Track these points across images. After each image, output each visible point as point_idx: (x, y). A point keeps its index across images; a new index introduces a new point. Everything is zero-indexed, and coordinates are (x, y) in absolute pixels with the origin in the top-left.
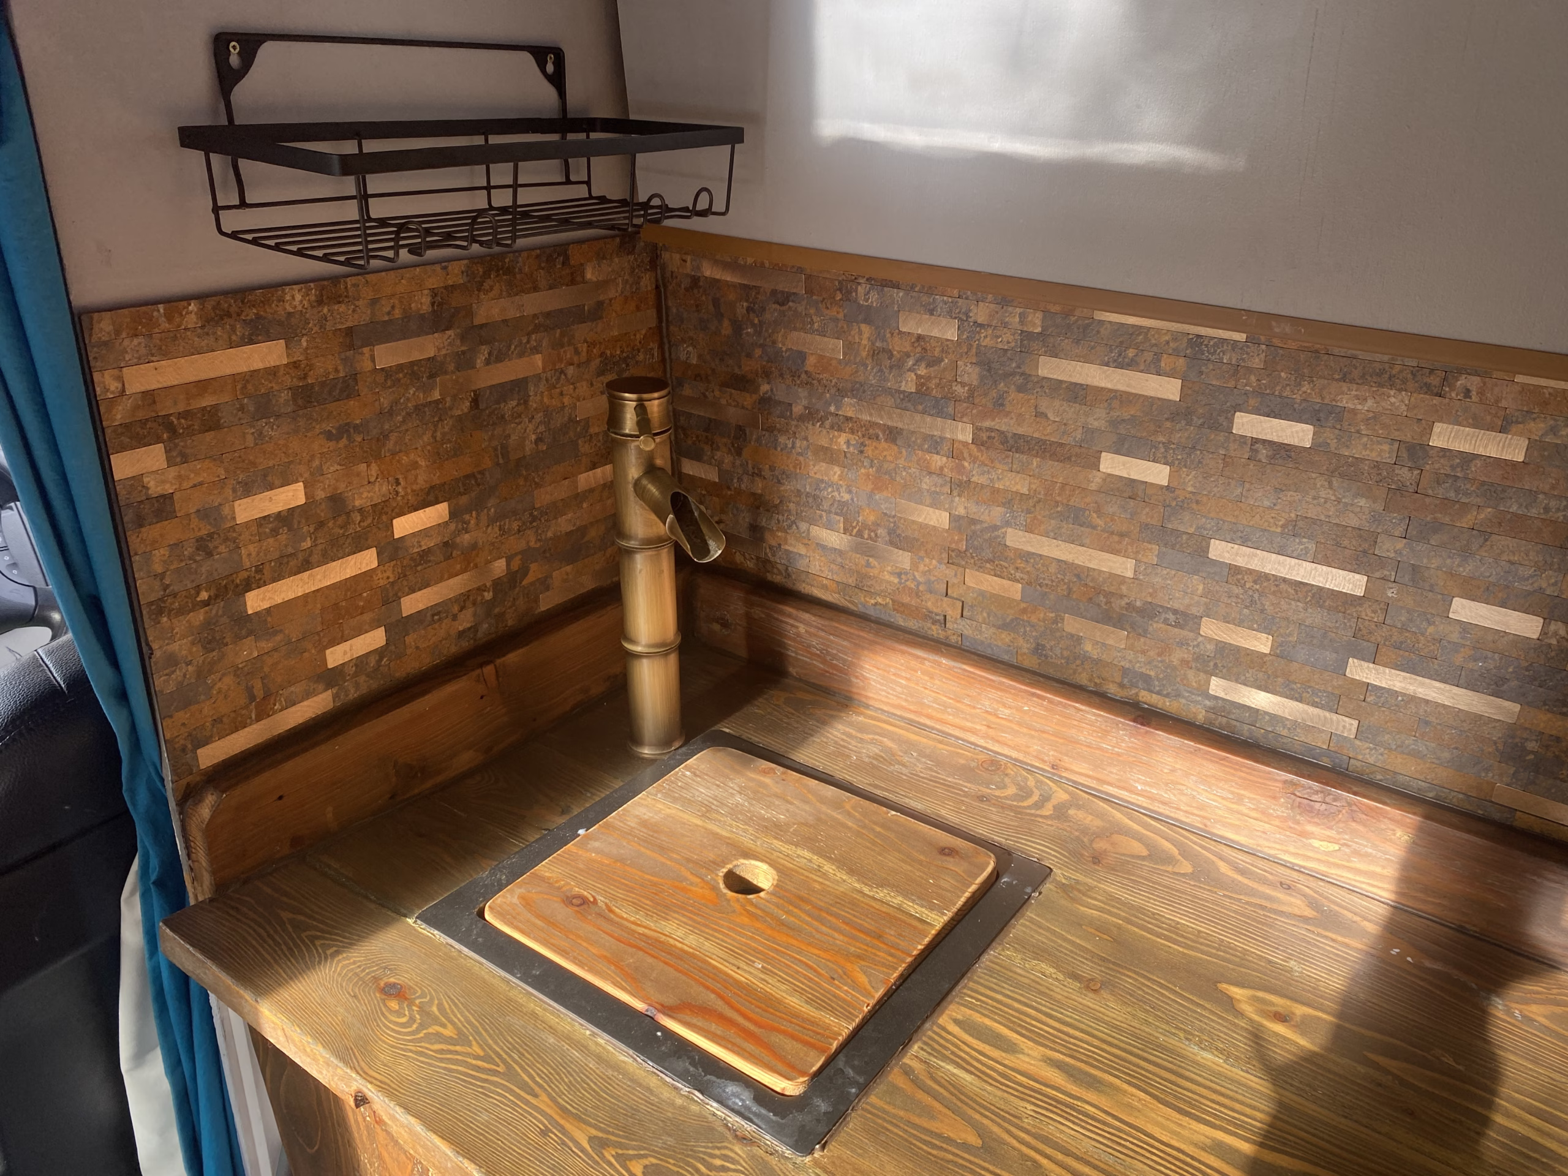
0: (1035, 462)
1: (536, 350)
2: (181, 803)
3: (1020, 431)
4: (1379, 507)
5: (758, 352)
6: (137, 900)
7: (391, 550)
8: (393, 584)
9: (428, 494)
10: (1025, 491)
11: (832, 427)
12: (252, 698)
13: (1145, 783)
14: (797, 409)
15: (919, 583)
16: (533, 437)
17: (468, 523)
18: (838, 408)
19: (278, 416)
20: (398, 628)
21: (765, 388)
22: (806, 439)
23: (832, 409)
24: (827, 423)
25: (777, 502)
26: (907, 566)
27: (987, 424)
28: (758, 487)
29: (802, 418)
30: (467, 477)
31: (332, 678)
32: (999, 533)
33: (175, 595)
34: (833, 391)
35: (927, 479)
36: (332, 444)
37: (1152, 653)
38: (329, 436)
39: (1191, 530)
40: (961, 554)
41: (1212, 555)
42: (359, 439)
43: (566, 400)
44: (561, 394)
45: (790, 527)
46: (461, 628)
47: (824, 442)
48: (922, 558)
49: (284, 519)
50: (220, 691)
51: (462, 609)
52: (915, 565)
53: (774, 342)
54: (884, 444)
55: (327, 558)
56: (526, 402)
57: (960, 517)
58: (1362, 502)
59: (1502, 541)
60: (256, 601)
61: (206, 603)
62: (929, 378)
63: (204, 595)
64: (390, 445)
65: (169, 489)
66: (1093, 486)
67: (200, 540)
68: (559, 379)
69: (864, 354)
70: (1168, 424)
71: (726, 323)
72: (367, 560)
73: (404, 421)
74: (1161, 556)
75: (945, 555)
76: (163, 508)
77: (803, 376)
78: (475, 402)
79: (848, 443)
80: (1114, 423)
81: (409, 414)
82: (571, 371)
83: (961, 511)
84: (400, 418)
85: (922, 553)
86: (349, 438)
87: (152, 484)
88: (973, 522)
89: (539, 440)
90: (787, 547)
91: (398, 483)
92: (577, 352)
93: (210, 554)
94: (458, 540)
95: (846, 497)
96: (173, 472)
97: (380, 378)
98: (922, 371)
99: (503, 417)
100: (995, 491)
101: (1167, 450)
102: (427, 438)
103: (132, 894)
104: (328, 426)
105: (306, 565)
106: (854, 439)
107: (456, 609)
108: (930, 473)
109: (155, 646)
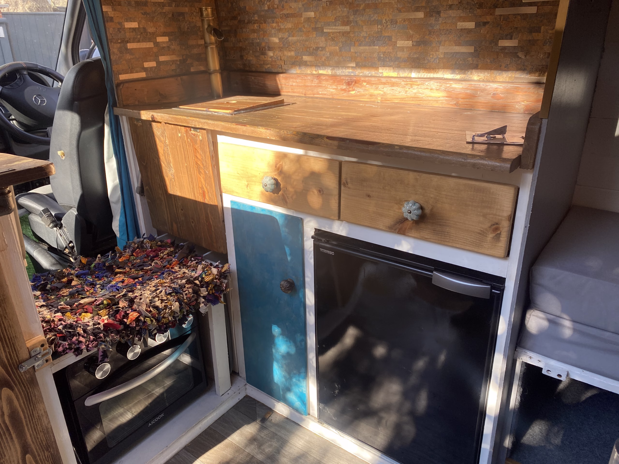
0: (291, 19)
1: (186, 6)
2: (116, 87)
3: (288, 12)
4: (348, 9)
5: (237, 9)
6: (108, 115)
7: (157, 44)
8: (157, 52)
9: (164, 33)
10: (291, 27)
11: (253, 24)
12: (129, 68)
13: (321, 91)
14: (246, 21)
15: (275, 58)
16: (187, 27)
17: (173, 43)
18: (254, 18)
19: (132, 6)
20: (159, 63)
21: (239, 18)
22: (249, 28)
23: (253, 19)
24: (252, 23)
25: (245, 47)
26: (272, 55)
27: (282, 13)
28: (241, 45)
29: (247, 23)
30: (172, 32)
31: (145, 70)
32: (288, 39)
33: (114, 39)
34: (252, 14)
35: (273, 30)
36: (143, 16)
37: (319, 60)
38: (142, 14)
39: (320, 26)
40: (282, 48)
41: (324, 31)
42: (148, 16)
43: (194, 21)
44: (193, 18)
45: (248, 53)
46: (173, 69)
47: (252, 28)
48: (275, 52)
49: (134, 29)
50: (123, 64)
51: (173, 64)
52: (274, 54)
53: (240, 5)
54: (264, 24)
55: (143, 41)
56: (184, 18)
57: (280, 38)
58: (345, 9)
59: (367, 10)
60: (130, 46)
61: (120, 43)
62: (269, 5)
63: (119, 41)
64: (155, 19)
65: (113, 16)
66: (302, 22)
67: (118, 28)
68: (192, 15)
69: (257, 3)
70: (312, 2)
71: (229, 4)
72: (150, 45)
73: (158, 15)
74: (316, 34)
75: (279, 49)
76: (111, 19)
77: (246, 12)
78: (173, 15)
79: (257, 26)
80: (303, 5)
81: (158, 14)
82: (195, 13)
83: (280, 37)
84: (157, 14)
85: (275, 50)
86: (146, 16)
87: (109, 14)
88: (283, 38)
89: (188, 28)
90: (249, 59)
91: (157, 29)
92: (196, 9)
93: (120, 32)
94: (171, 47)
95: (258, 41)
96: (113, 12)
97: (152, 4)
98: (268, 4)
99: (179, 20)
100: (286, 29)
101: (313, 8)
102: (163, 20)
103: (107, 114)
104: (142, 11)
105: (139, 41)
106: (258, 25)
107: (171, 63)
108: (273, 29)
109: (111, 49)
